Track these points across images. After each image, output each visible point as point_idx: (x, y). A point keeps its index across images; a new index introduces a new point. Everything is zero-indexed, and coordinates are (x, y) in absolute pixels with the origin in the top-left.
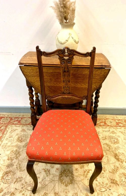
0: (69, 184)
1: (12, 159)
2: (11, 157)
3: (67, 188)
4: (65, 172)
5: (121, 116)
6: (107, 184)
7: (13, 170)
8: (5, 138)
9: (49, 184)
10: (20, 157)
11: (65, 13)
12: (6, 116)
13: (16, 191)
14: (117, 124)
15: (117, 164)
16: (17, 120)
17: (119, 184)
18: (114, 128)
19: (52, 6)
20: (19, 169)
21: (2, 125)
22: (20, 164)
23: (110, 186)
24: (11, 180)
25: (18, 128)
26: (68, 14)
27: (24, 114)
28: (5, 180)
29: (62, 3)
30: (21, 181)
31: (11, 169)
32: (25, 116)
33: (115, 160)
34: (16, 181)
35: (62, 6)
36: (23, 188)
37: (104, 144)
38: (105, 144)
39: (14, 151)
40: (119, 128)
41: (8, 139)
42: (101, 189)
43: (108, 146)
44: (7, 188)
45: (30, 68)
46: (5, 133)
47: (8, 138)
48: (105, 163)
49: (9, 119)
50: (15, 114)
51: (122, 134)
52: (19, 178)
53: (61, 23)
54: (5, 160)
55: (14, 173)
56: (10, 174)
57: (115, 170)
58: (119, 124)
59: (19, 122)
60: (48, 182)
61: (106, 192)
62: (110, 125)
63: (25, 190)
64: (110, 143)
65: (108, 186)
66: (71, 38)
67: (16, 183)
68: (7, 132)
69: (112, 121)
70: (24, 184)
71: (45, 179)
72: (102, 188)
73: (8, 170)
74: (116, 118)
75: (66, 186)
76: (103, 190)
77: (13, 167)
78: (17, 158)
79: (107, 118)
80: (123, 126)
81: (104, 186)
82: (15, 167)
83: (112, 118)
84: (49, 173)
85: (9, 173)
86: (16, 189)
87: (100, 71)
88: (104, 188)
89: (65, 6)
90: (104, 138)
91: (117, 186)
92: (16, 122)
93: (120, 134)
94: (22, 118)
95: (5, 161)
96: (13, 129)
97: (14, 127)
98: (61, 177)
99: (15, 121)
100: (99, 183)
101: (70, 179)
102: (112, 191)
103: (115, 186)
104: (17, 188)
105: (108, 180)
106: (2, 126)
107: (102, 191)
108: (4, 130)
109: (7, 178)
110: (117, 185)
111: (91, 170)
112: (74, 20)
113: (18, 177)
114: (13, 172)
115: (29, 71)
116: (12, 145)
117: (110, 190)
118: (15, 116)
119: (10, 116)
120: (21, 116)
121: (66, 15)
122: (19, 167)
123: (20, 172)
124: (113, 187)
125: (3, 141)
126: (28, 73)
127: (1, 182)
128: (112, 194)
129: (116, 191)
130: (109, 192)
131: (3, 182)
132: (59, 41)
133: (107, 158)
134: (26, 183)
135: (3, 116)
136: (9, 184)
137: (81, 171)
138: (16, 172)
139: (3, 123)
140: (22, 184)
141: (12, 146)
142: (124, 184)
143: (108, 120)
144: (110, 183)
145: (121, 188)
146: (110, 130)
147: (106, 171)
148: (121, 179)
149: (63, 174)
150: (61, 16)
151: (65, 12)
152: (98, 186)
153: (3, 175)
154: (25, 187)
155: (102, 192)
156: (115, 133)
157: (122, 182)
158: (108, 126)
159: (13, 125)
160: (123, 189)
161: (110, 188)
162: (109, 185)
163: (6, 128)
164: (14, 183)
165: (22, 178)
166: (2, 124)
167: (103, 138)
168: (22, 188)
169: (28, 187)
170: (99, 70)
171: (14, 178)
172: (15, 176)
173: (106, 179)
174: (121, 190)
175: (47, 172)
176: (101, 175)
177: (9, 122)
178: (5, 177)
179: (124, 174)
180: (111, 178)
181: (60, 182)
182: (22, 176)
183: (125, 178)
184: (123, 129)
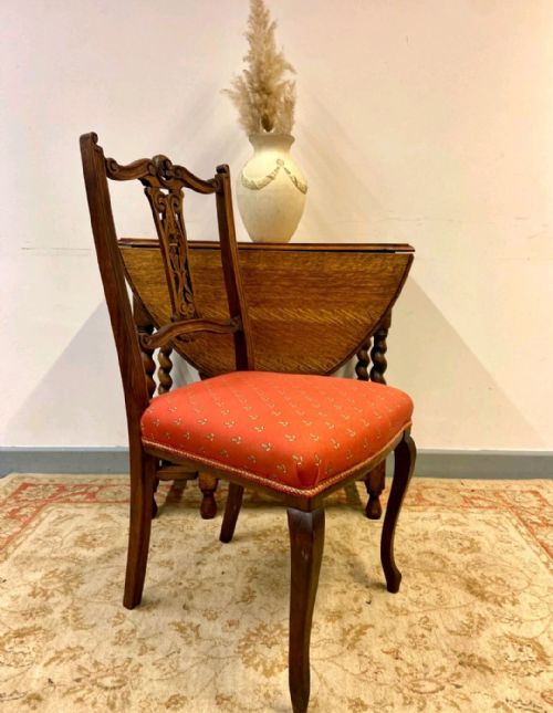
1: (49, 593)
2: (44, 588)
3: (272, 680)
4: (265, 633)
5: (479, 481)
6: (443, 669)
7: (46, 627)
8: (32, 537)
9: (194, 670)
10: (83, 587)
11: (266, 108)
12: (45, 481)
13: (52, 688)
14: (467, 500)
15: (480, 608)
16: (83, 490)
17: (493, 668)
18: (454, 512)
19: (227, 88)
20: (71, 622)
21: (25, 504)
22: (77, 609)
23: (459, 675)
24: (34, 654)
25: (83, 511)
26: (275, 110)
27: (112, 476)
28: (11, 654)
29: (254, 79)
30: (73, 658)
31: (39, 621)
32: (115, 482)
33: (471, 598)
34: (53, 659)
35: (256, 87)
36: (83, 681)
37: (418, 554)
38: (425, 552)
39: (58, 572)
40: (475, 510)
41: (39, 539)
42: (419, 686)
43: (437, 558)
44: (11, 681)
46: (33, 524)
47: (41, 537)
48: (430, 605)
49: (54, 490)
50: (79, 477)
51: (489, 527)
52: (69, 648)
54: (18, 597)
55: (50, 635)
56: (32, 638)
57: (475, 628)
58: (474, 501)
59: (93, 495)
60: (190, 663)
61: (440, 693)
62: (439, 502)
63: (89, 686)
64: (444, 551)
65: (445, 675)
66: (282, 172)
67: (54, 663)
68: (40, 521)
69: (444, 492)
70: (89, 667)
71: (179, 652)
72: (421, 683)
73: (27, 625)
74: (459, 486)
75: (268, 673)
76: (430, 687)
77: (50, 617)
78: (67, 591)
79: (427, 484)
80: (490, 507)
81: (431, 674)
82: (57, 615)
83: (445, 486)
84: (198, 635)
85: (28, 634)
86: (50, 681)
87: (378, 261)
88: (430, 680)
89: (264, 89)
90: (420, 537)
91: (485, 675)
92: (77, 497)
93: (482, 527)
94: (101, 487)
95: (20, 600)
96: (63, 515)
97: (69, 509)
98: (246, 646)
99: (74, 494)
100: (409, 665)
101: (283, 652)
102: (466, 690)
103: (478, 675)
104: (55, 681)
105: (445, 655)
106: (26, 507)
107: (422, 690)
108: (29, 516)
109: (17, 650)
110: (488, 673)
111: (372, 626)
113: (63, 647)
114: (46, 632)
116: (54, 555)
117: (458, 687)
118: (76, 482)
119: (57, 482)
120: (99, 483)
121: (267, 111)
122: (74, 616)
123: (74, 630)
124: (469, 677)
125: (20, 544)
128: (467, 699)
129: (484, 691)
130: (452, 693)
132: (246, 182)
133: (434, 592)
134: (96, 664)
135: (33, 481)
136: (24, 669)
137: (331, 628)
138: (58, 630)
139: (31, 499)
140: (80, 669)
141: (54, 559)
142: (516, 669)
143: (430, 490)
144: (456, 667)
145: (507, 681)
146: (439, 517)
147: (434, 629)
148: (502, 652)
149: (253, 638)
150: (253, 115)
151: (265, 104)
152: (406, 674)
153: (6, 639)
154: (89, 676)
155: (424, 695)
156: (461, 524)
157: (507, 663)
158: (435, 504)
159: (67, 505)
160: (513, 685)
161: (459, 682)
162: (450, 670)
163: (38, 511)
164: (46, 665)
165: (82, 648)
166: (25, 500)
167: (416, 538)
168: (78, 680)
169: (102, 677)
171: (48, 649)
172: (52, 643)
173: (438, 652)
174: (507, 689)
175: (189, 631)
176: (417, 643)
177: (53, 496)
178: (12, 645)
179: (512, 639)
180: (460, 649)
181: (240, 661)
182: (82, 644)
183: (521, 650)
184: (490, 515)
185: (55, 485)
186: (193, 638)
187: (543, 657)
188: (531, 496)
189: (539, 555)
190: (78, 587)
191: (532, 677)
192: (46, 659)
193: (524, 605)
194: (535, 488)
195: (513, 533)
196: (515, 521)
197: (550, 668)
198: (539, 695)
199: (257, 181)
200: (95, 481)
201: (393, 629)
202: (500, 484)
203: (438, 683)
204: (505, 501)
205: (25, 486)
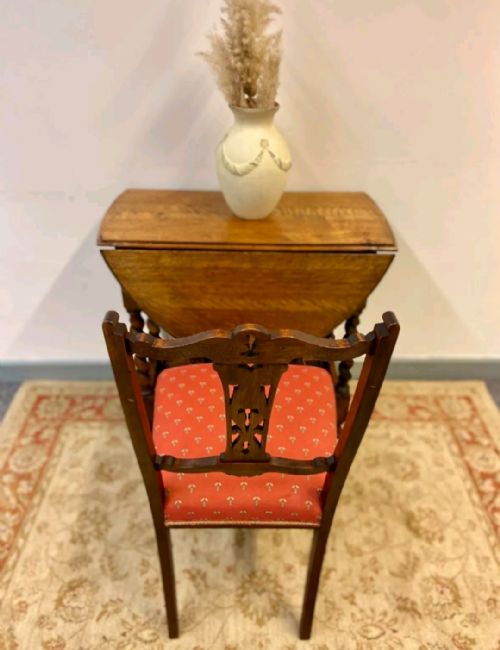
0: (270, 616)
1: (85, 538)
2: (80, 532)
3: (264, 629)
4: (255, 580)
5: (423, 384)
6: (385, 614)
7: (90, 578)
8: (59, 469)
9: (207, 620)
10: (111, 531)
11: (248, 75)
12: (55, 392)
13: (106, 644)
14: (412, 410)
15: (417, 547)
16: (90, 404)
17: (421, 610)
18: (401, 427)
19: (204, 51)
20: (108, 572)
21: (45, 424)
22: (110, 557)
23: (395, 620)
24: (87, 609)
25: (96, 433)
26: (258, 75)
28: (70, 609)
29: (236, 42)
30: (117, 611)
31: (84, 572)
33: (409, 534)
34: (102, 614)
35: (237, 51)
36: (128, 635)
37: (371, 482)
38: (375, 480)
39: (89, 513)
40: (418, 424)
41: (66, 471)
42: (367, 631)
43: (385, 487)
44: (76, 637)
45: (133, 255)
46: (57, 451)
47: (67, 468)
48: (378, 544)
49: (66, 404)
50: (85, 384)
52: (112, 601)
53: (235, 104)
54: (62, 544)
55: (95, 588)
56: (82, 590)
57: (410, 568)
58: (418, 412)
59: (99, 411)
60: (203, 614)
61: (382, 639)
62: (389, 415)
63: (133, 640)
64: (390, 478)
65: (387, 620)
66: (266, 156)
67: (104, 618)
68: (62, 447)
69: (394, 401)
70: (129, 620)
72: (370, 628)
73: (75, 576)
74: (407, 392)
75: (260, 623)
76: (375, 632)
77: (91, 566)
78: (100, 535)
80: (431, 420)
81: (378, 618)
82: (96, 565)
83: (394, 392)
84: (206, 583)
85: (78, 586)
86: (104, 638)
87: (361, 261)
88: (376, 626)
89: (246, 53)
90: (373, 461)
91: (415, 619)
92: (87, 413)
93: (422, 447)
94: (106, 399)
95: (64, 548)
96: (79, 438)
97: (84, 431)
98: (242, 595)
99: (84, 410)
100: (362, 611)
101: (270, 600)
102: (400, 635)
103: (409, 621)
104: (108, 636)
105: (387, 599)
106: (46, 427)
107: (370, 635)
108: (51, 440)
109: (73, 604)
110: (417, 616)
111: (335, 570)
112: (275, 93)
113: (107, 600)
114: (92, 584)
115: (130, 265)
116: (81, 492)
117: (395, 631)
118: (84, 393)
119: (66, 392)
120: (102, 392)
121: (249, 80)
122: (109, 565)
123: (113, 581)
124: (404, 622)
125: (51, 478)
126: (129, 271)
127: (56, 616)
128: (400, 644)
129: (414, 635)
130: (391, 638)
131: (62, 616)
132: (227, 165)
133: (381, 529)
134: (135, 617)
135: (45, 392)
136: (82, 624)
138: (100, 582)
139: (49, 416)
140: (124, 622)
141: (83, 496)
142: (437, 613)
143: (382, 398)
144: (394, 611)
145: (430, 626)
146: (388, 434)
147: (380, 571)
148: (428, 595)
149: (247, 586)
150: (233, 83)
151: (248, 72)
152: (358, 621)
153: (62, 593)
154: (131, 630)
155: (371, 641)
156: (405, 443)
157: (431, 606)
159: (80, 425)
160: (434, 629)
161: (395, 627)
162: (390, 615)
163: (57, 434)
164: (98, 619)
165: (121, 601)
166: (44, 419)
167: (370, 463)
168: (124, 634)
169: (141, 631)
170: (360, 257)
171: (97, 603)
172: (98, 596)
173: (383, 596)
174: (429, 633)
175: (199, 580)
176: (367, 585)
177: (67, 412)
178: (68, 599)
179: (437, 579)
180: (398, 592)
181: (239, 611)
182: (121, 597)
183: (442, 592)
184: (429, 430)
185: (67, 397)
186: (202, 587)
187: (457, 600)
188: (464, 403)
189: (464, 480)
190: (106, 530)
191: (447, 620)
192: (97, 613)
193: (448, 542)
194: (468, 393)
195: (446, 454)
196: (449, 437)
197: (461, 610)
198: (450, 639)
199: (240, 167)
200: (99, 389)
201: (350, 571)
202: (440, 387)
203: (381, 628)
204: (443, 412)
205: (40, 399)
